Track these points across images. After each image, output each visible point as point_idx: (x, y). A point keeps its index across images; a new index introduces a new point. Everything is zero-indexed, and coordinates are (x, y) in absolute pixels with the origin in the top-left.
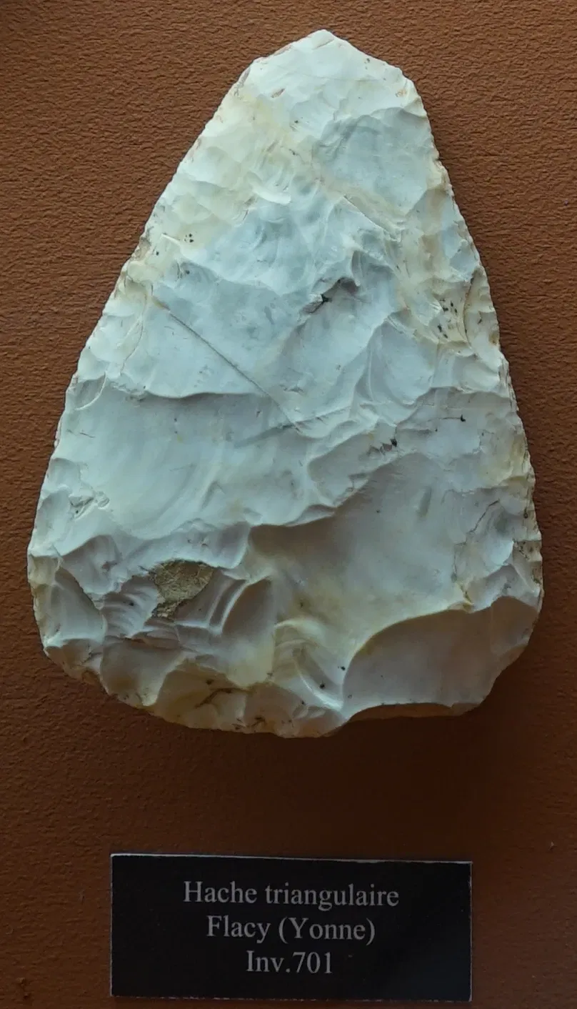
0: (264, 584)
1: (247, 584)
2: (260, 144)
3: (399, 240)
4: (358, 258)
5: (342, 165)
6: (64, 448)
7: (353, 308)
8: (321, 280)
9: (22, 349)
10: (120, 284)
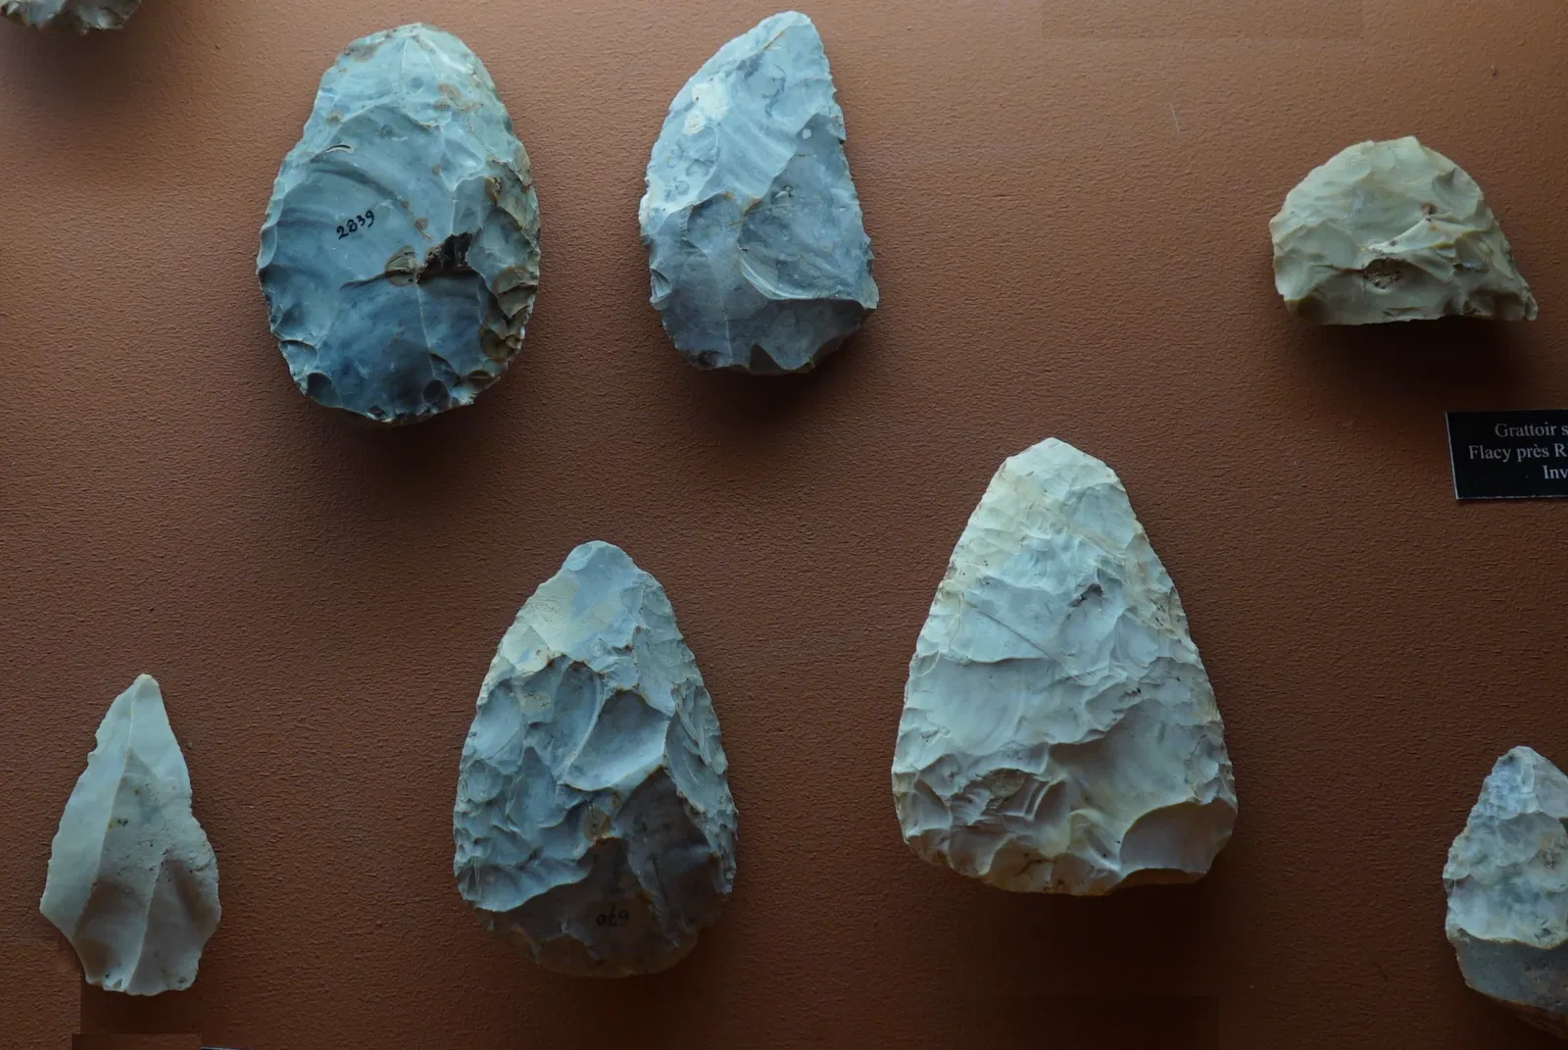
0: (1061, 784)
1: (1050, 784)
2: (1023, 505)
3: (1123, 564)
4: (1100, 573)
5: (1079, 517)
6: (911, 702)
7: (1100, 604)
8: (1079, 586)
9: (858, 654)
10: (939, 595)
